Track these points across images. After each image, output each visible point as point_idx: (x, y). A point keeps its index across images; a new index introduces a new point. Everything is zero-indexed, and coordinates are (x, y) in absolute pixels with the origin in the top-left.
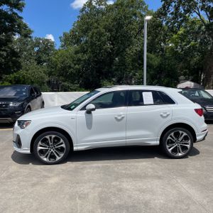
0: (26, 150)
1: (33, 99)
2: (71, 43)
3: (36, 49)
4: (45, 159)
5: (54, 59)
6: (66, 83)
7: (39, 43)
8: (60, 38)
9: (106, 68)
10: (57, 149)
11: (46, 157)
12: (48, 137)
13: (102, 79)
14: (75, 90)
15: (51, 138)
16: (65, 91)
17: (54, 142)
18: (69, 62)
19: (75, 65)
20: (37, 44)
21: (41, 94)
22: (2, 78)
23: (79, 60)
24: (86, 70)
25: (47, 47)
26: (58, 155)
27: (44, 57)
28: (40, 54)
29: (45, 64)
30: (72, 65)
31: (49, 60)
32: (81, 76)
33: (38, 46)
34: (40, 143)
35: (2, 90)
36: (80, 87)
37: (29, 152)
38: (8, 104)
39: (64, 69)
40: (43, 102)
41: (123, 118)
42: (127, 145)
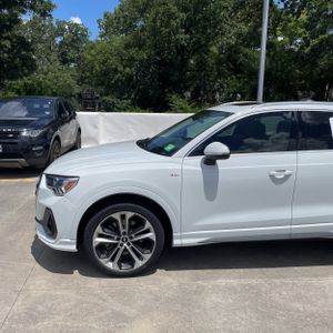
0: (66, 242)
1: (63, 123)
2: (118, 31)
3: (58, 40)
4: (110, 265)
5: (89, 57)
6: (109, 98)
7: (64, 30)
8: (99, 21)
9: (176, 74)
10: (136, 243)
11: (112, 260)
12: (117, 216)
13: (170, 92)
14: (125, 110)
15: (123, 217)
16: (108, 110)
17: (131, 227)
18: (114, 62)
19: (125, 67)
20: (60, 31)
21: (75, 115)
22: (3, 86)
25: (77, 36)
26: (139, 256)
27: (71, 54)
28: (65, 49)
29: (72, 65)
30: (121, 68)
31: (79, 58)
33: (62, 35)
34: (99, 229)
35: (4, 106)
36: (133, 104)
37: (73, 248)
38: (19, 133)
39: (105, 74)
40: (80, 130)
41: (287, 177)
42: (293, 237)
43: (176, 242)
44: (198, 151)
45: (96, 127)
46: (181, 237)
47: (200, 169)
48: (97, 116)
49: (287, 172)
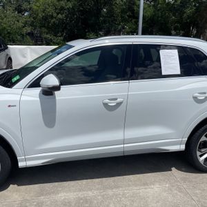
5: (35, 7)
6: (48, 36)
9: (93, 18)
13: (89, 31)
18: (50, 10)
19: (58, 14)
23: (62, 9)
24: (71, 21)
27: (25, 6)
29: (26, 14)
30: (55, 15)
32: (65, 28)
39: (45, 18)
41: (119, 104)
42: (126, 154)
43: (21, 164)
44: (36, 84)
45: (25, 57)
46: (25, 160)
47: (38, 99)
48: (24, 49)
49: (119, 100)
